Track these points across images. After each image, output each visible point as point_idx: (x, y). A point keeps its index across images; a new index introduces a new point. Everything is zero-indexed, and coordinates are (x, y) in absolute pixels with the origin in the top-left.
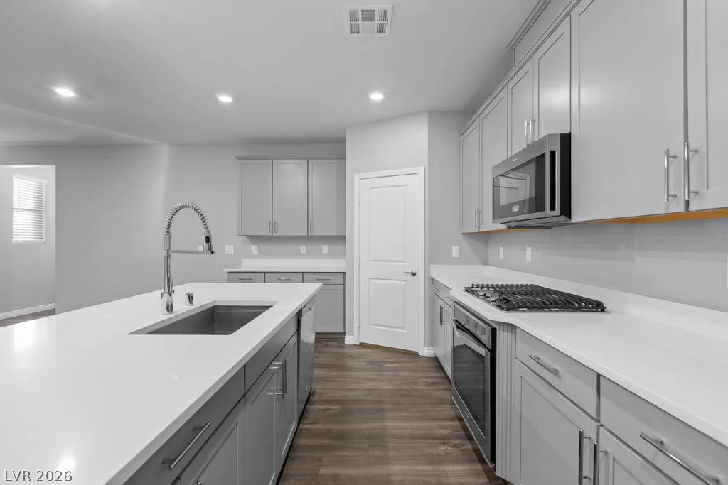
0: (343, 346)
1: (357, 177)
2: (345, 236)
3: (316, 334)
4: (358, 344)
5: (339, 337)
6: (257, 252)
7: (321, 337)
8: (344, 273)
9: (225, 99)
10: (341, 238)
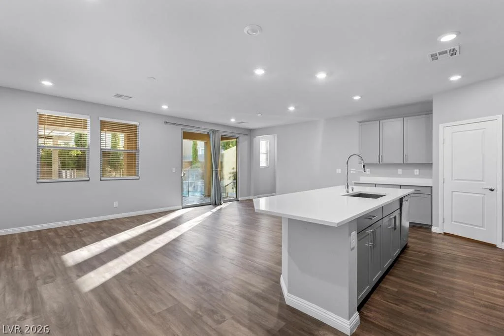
0: (431, 232)
1: (441, 126)
2: (432, 164)
3: (410, 223)
4: (442, 233)
5: (428, 228)
6: (369, 173)
7: (413, 226)
8: (431, 187)
9: (357, 98)
10: (429, 165)
